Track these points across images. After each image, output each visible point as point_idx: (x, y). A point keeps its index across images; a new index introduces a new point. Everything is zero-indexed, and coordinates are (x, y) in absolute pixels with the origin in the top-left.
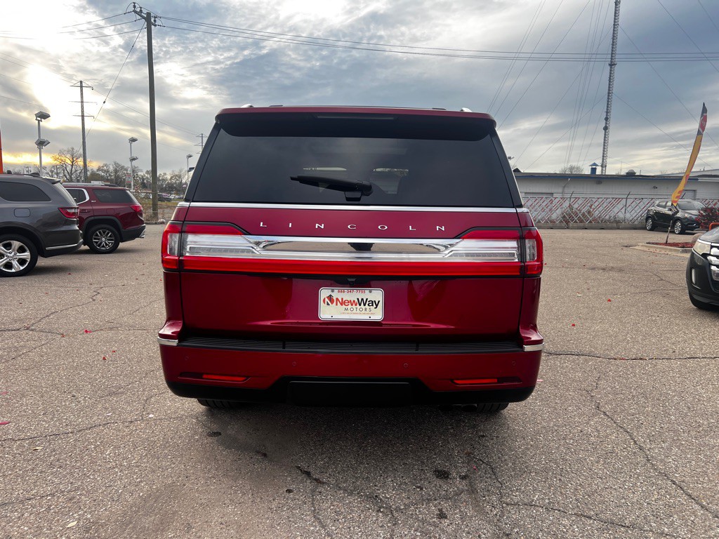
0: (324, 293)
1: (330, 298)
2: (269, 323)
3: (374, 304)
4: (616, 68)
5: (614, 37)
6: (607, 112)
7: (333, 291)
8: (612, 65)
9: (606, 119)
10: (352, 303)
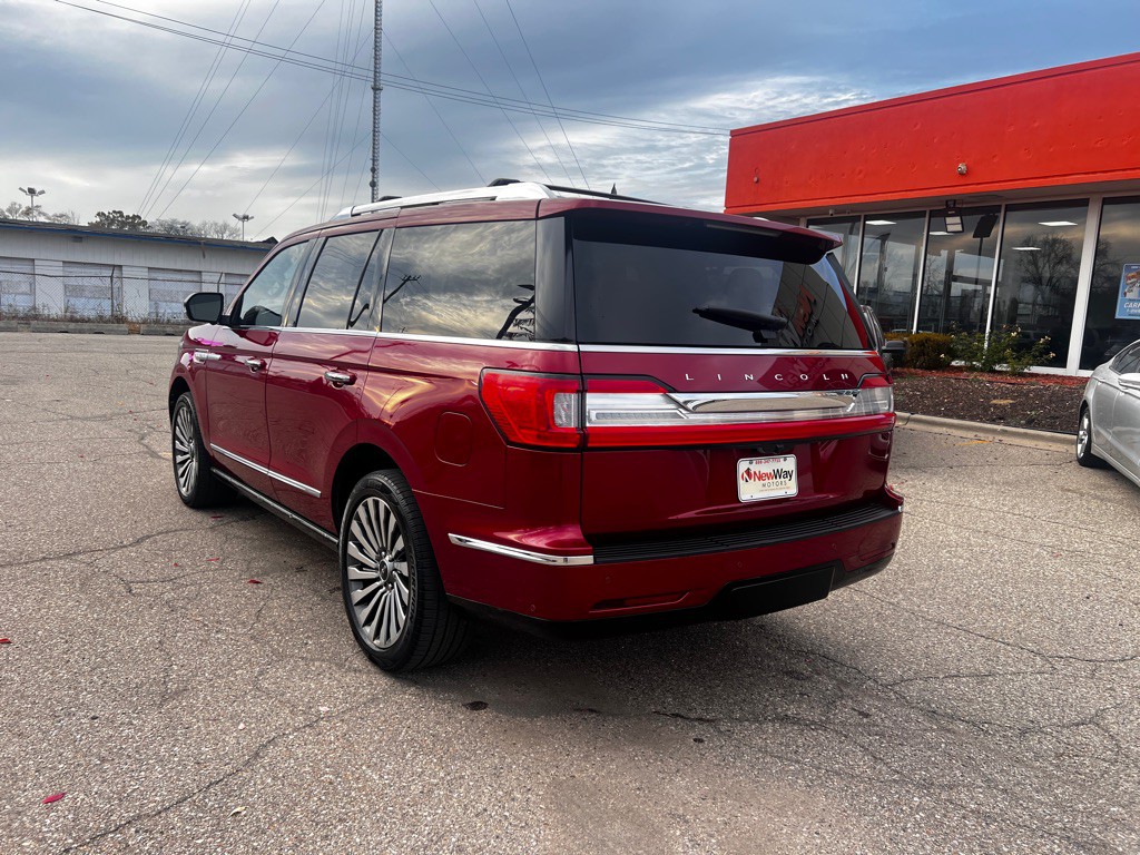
0: (743, 465)
1: (748, 472)
2: (691, 514)
3: (788, 474)
4: (382, 94)
5: (377, 48)
6: (374, 160)
7: (751, 463)
8: (376, 89)
9: (373, 170)
10: (768, 476)
